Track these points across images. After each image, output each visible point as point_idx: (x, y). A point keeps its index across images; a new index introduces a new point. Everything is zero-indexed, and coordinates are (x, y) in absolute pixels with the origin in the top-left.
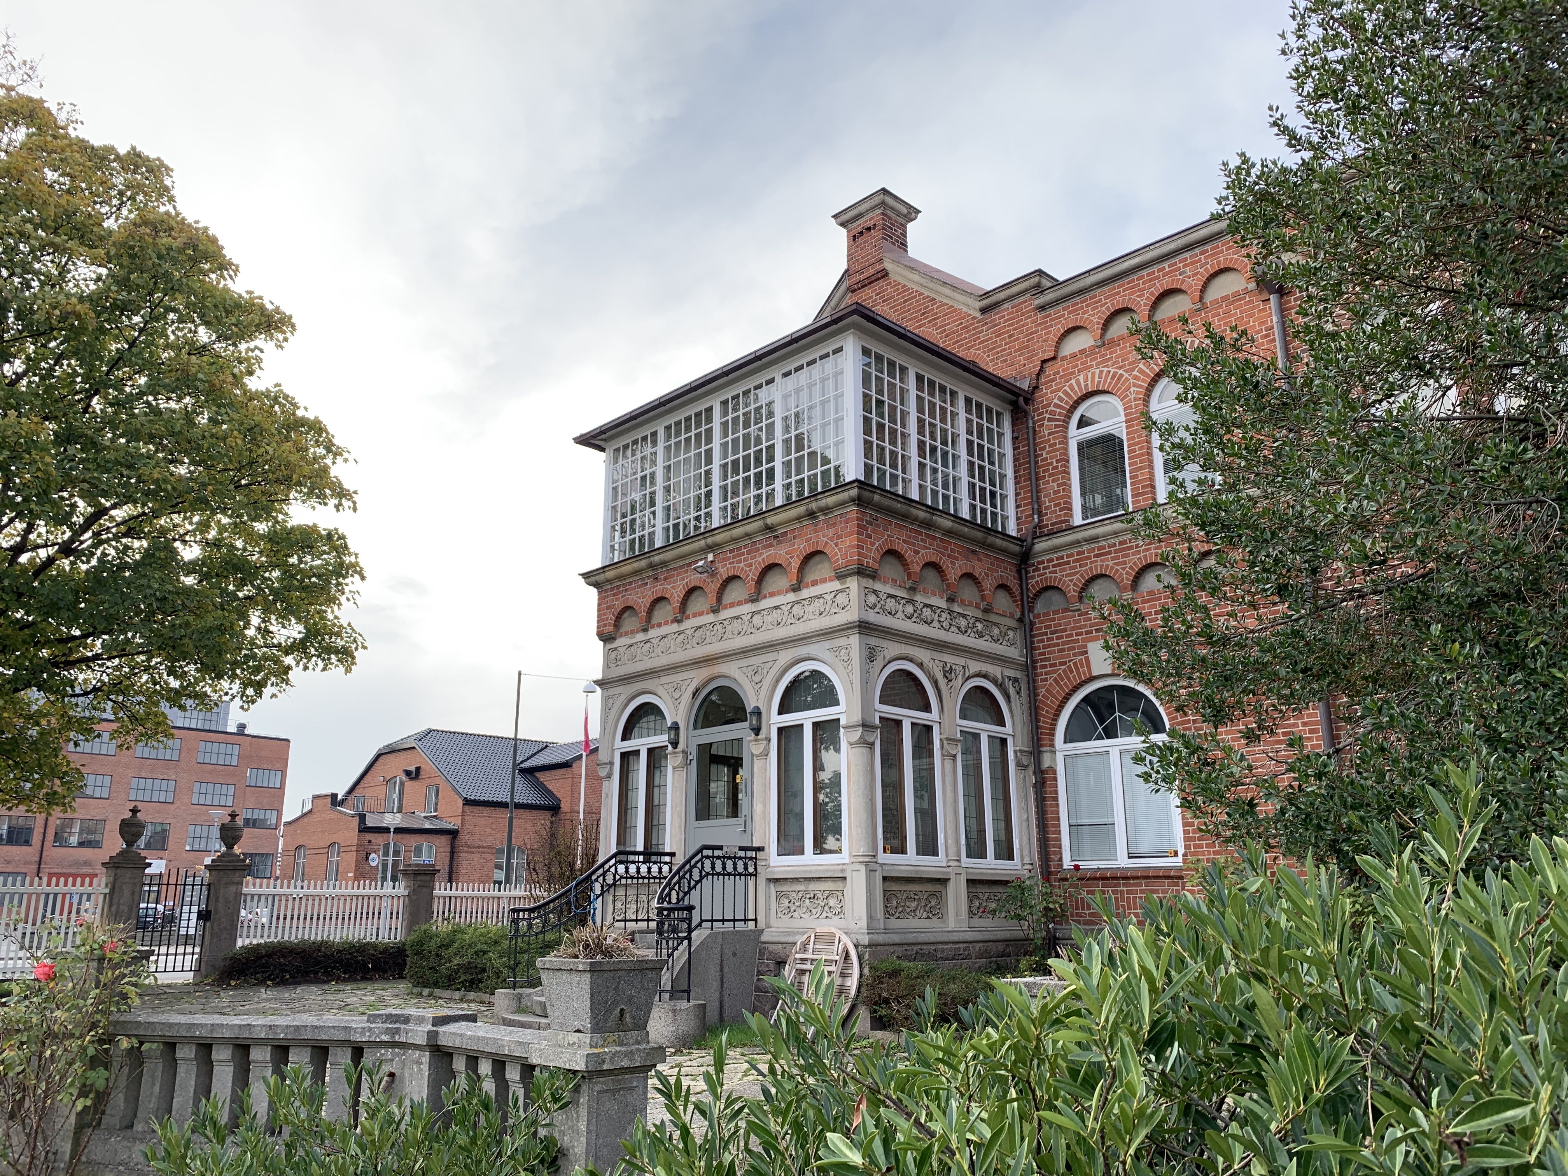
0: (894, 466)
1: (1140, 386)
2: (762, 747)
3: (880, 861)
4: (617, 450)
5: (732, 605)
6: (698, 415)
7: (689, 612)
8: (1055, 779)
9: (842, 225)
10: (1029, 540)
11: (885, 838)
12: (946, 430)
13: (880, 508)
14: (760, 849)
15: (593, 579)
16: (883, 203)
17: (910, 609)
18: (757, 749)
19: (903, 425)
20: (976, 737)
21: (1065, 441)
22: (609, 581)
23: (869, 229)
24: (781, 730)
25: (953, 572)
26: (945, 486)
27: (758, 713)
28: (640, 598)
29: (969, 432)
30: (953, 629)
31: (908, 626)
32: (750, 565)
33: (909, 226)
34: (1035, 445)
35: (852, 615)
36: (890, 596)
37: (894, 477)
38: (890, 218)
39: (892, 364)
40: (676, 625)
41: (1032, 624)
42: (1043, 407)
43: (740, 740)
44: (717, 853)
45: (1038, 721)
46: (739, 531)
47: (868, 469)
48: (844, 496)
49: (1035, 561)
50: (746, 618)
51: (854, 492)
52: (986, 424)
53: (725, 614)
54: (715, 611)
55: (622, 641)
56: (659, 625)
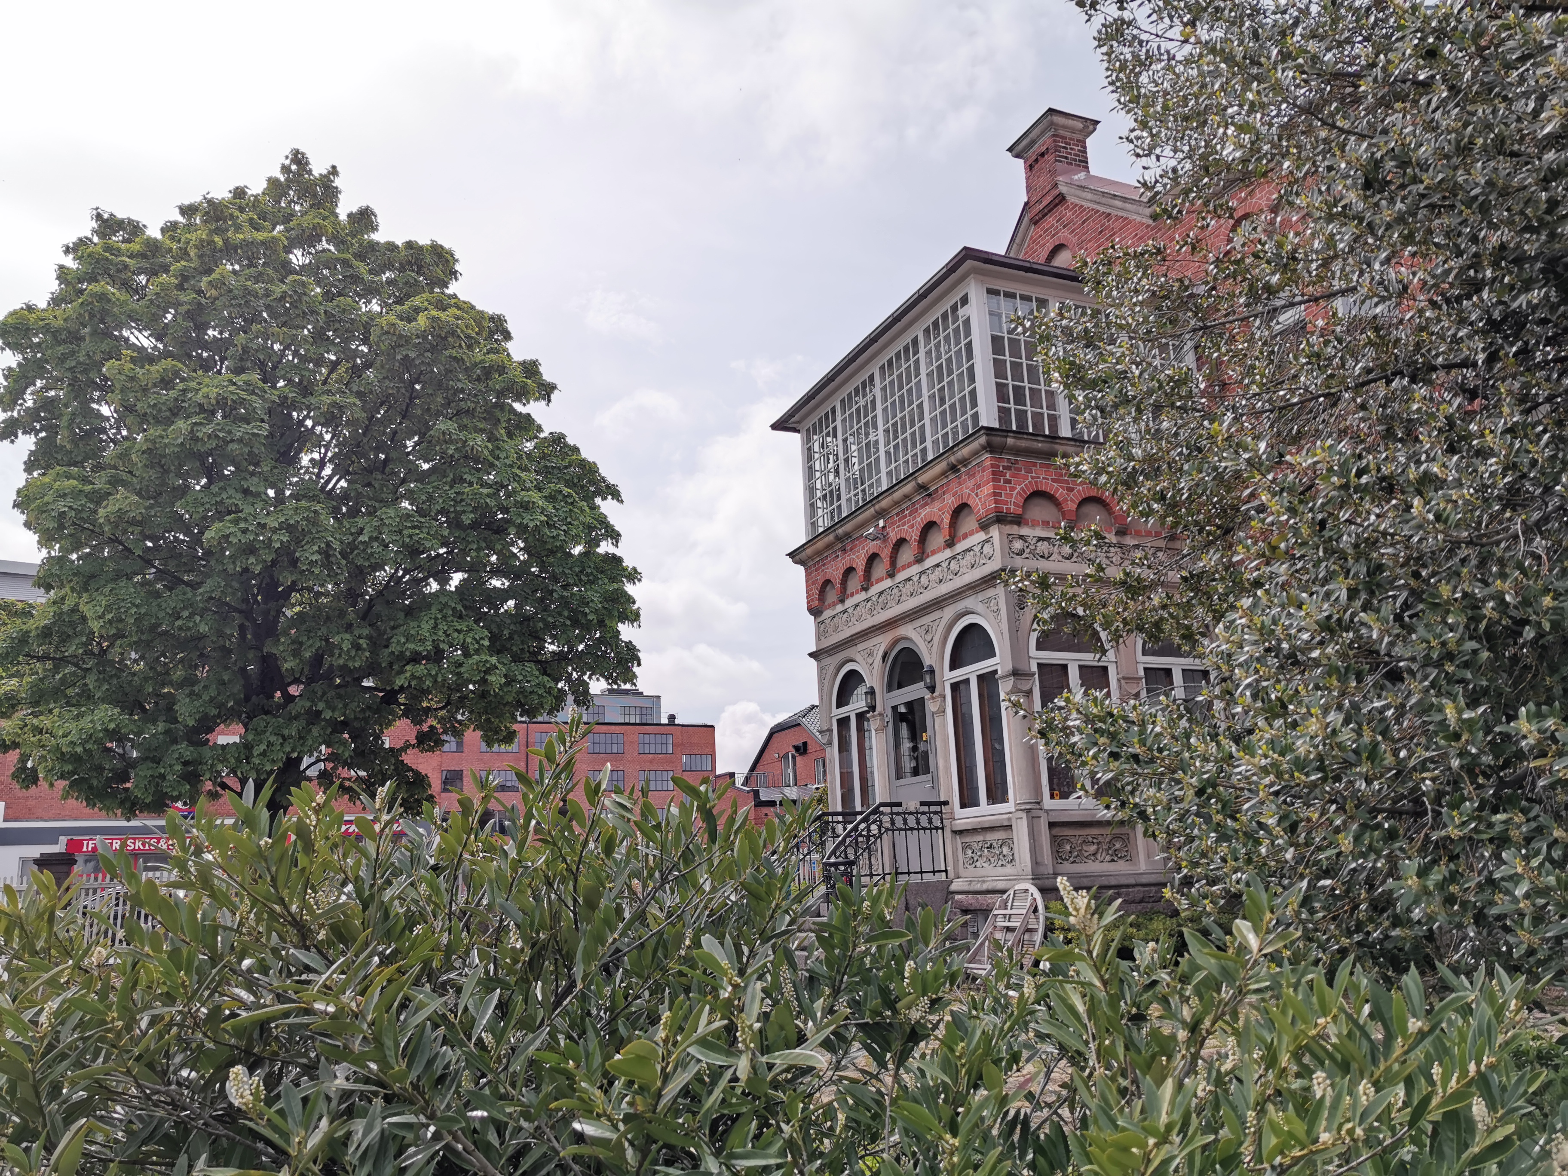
0: (1037, 404)
2: (940, 704)
3: (1045, 807)
5: (904, 568)
6: (864, 384)
7: (873, 579)
9: (1018, 156)
11: (1052, 785)
14: (946, 803)
15: (798, 557)
18: (935, 707)
23: (1043, 155)
24: (953, 686)
27: (932, 672)
28: (834, 571)
35: (997, 564)
38: (1063, 138)
40: (864, 593)
43: (921, 700)
46: (898, 495)
48: (975, 445)
50: (915, 579)
53: (901, 576)
54: (891, 575)
55: (827, 614)
56: (852, 595)
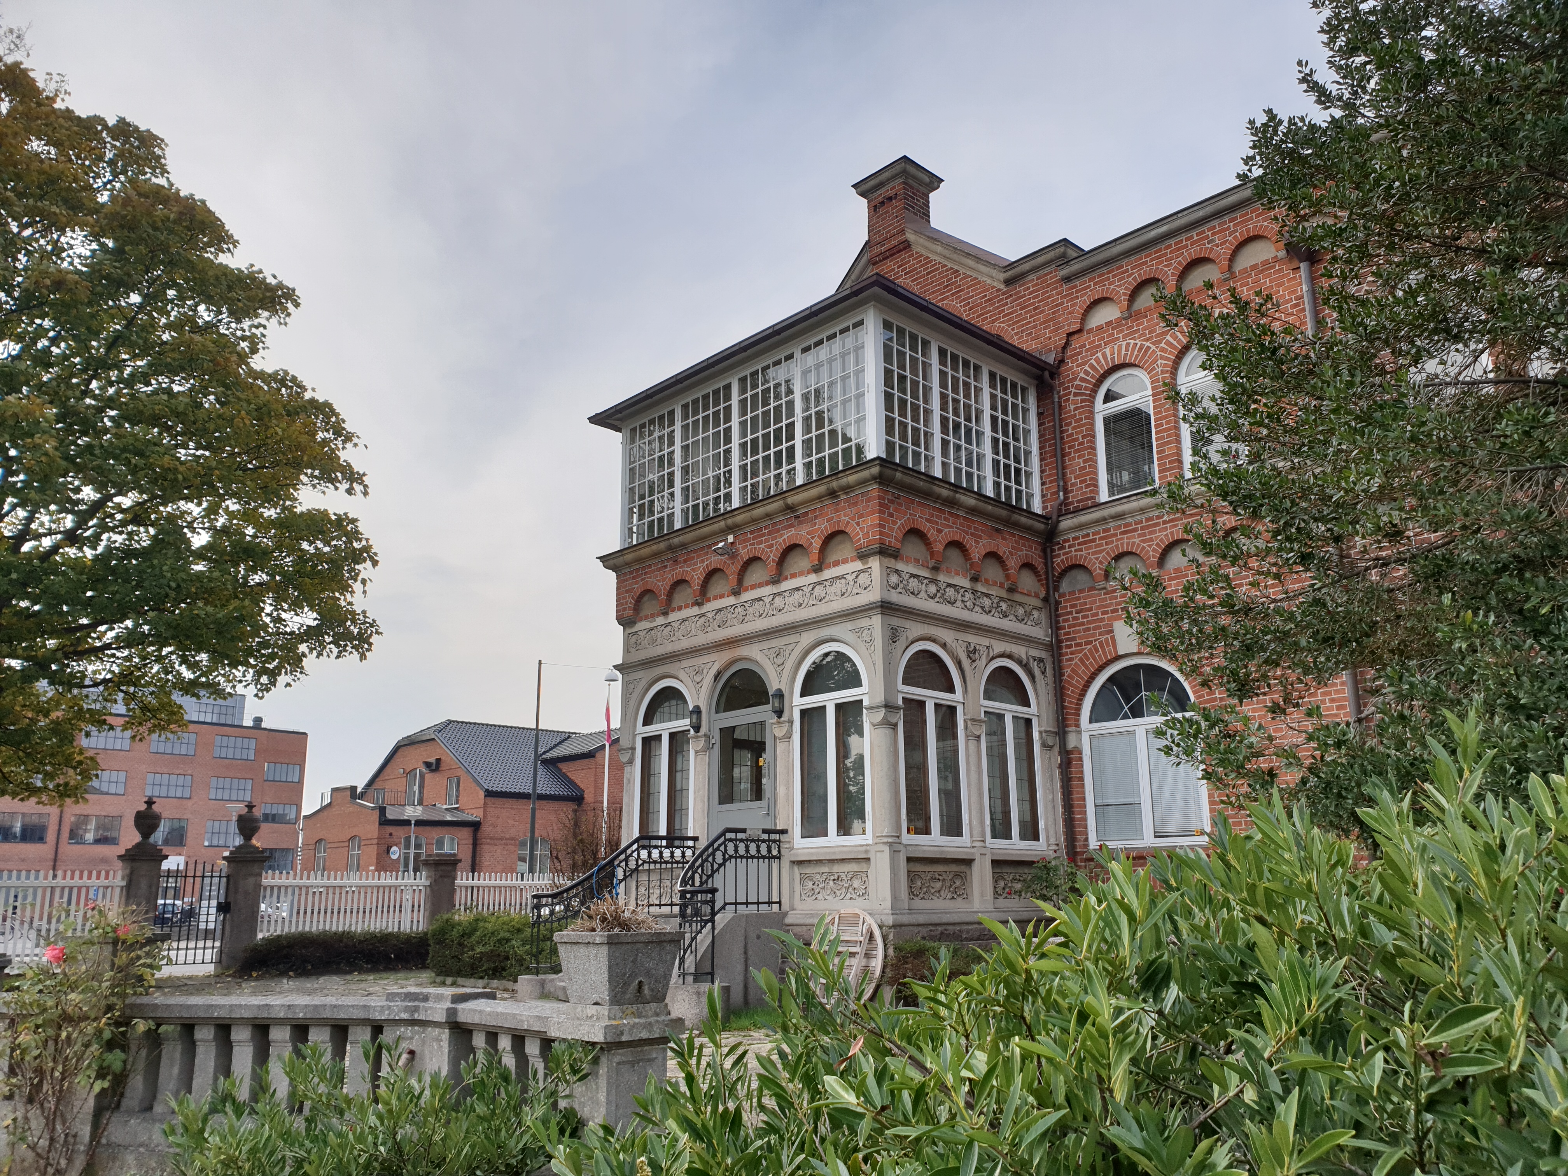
0: (916, 443)
1: (1167, 359)
2: (784, 730)
3: (904, 842)
4: (633, 430)
5: (753, 587)
6: (716, 392)
7: (711, 594)
8: (1081, 759)
9: (863, 194)
10: (1054, 517)
11: (910, 820)
12: (970, 406)
13: (903, 487)
14: (783, 832)
15: (611, 562)
16: (904, 172)
17: (933, 589)
18: (780, 732)
19: (926, 401)
20: (1001, 717)
21: (1091, 415)
22: (628, 564)
23: (890, 199)
24: (803, 713)
25: (977, 551)
26: (969, 464)
27: (780, 695)
28: (660, 581)
29: (994, 408)
30: (977, 609)
31: (931, 606)
32: (771, 546)
33: (932, 196)
34: (1061, 420)
35: (874, 595)
36: (913, 576)
37: (916, 455)
38: (912, 187)
39: (913, 338)
40: (696, 608)
41: (1057, 603)
42: (1069, 381)
43: (762, 724)
44: (741, 836)
45: (1063, 701)
46: (759, 512)
47: (890, 446)
48: (866, 474)
49: (1060, 539)
50: (767, 600)
51: (875, 470)
52: (1010, 400)
53: (748, 596)
54: (736, 593)
55: (643, 625)
56: (680, 608)
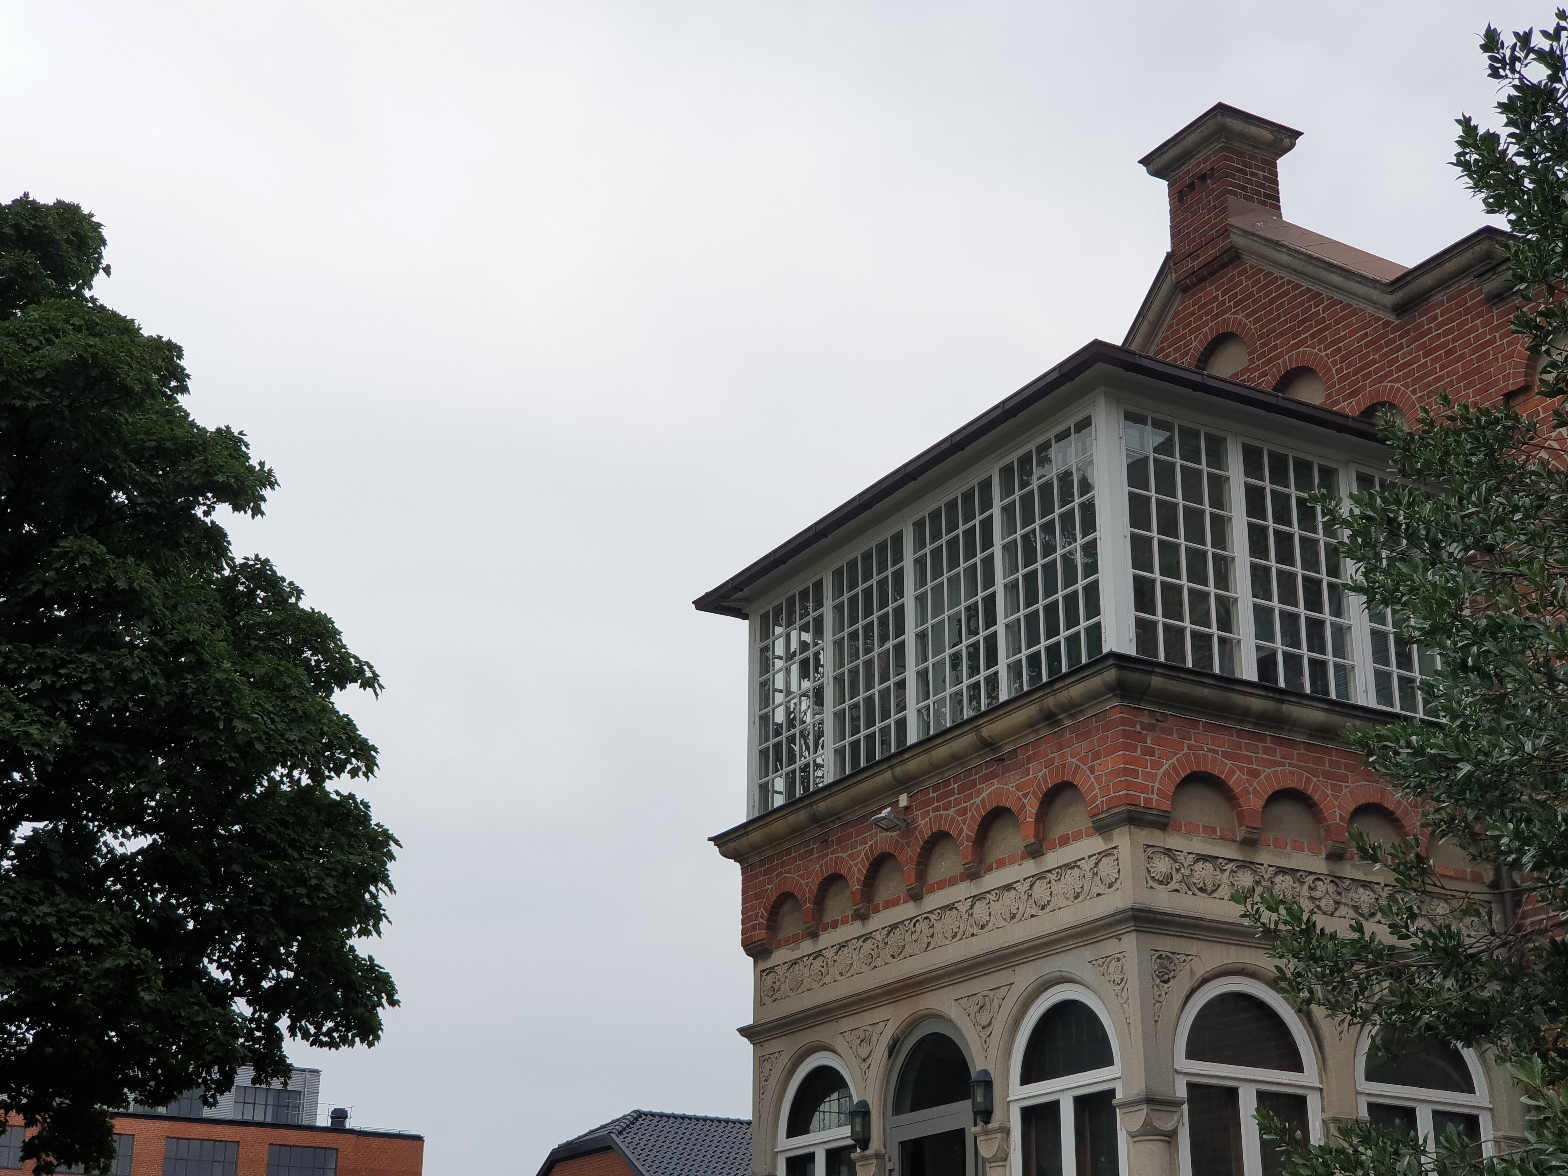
0: (1200, 618)
2: (996, 1145)
5: (942, 885)
6: (882, 547)
7: (879, 899)
9: (1159, 174)
12: (1313, 542)
13: (1168, 700)
15: (731, 846)
17: (1246, 879)
18: (987, 1149)
23: (1203, 177)
24: (1026, 1113)
25: (1337, 804)
26: (1317, 645)
27: (987, 1081)
28: (804, 877)
35: (1124, 898)
36: (1202, 858)
37: (1202, 641)
38: (1240, 155)
39: (1190, 437)
40: (858, 924)
46: (941, 752)
50: (963, 907)
51: (1110, 675)
53: (934, 901)
54: (916, 896)
55: (781, 956)
56: (835, 925)
